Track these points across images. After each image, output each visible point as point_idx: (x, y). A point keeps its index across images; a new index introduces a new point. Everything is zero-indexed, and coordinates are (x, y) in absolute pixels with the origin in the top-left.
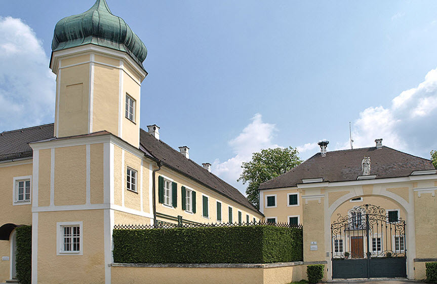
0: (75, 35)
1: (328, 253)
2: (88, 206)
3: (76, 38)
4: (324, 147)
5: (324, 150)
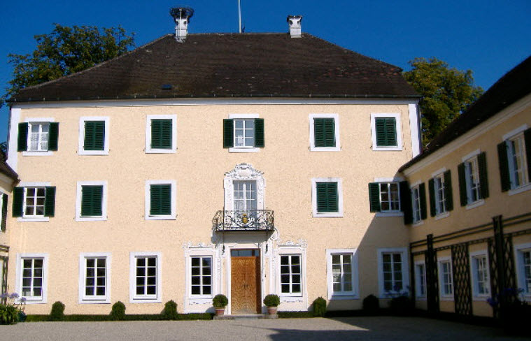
4: (181, 21)
5: (182, 29)
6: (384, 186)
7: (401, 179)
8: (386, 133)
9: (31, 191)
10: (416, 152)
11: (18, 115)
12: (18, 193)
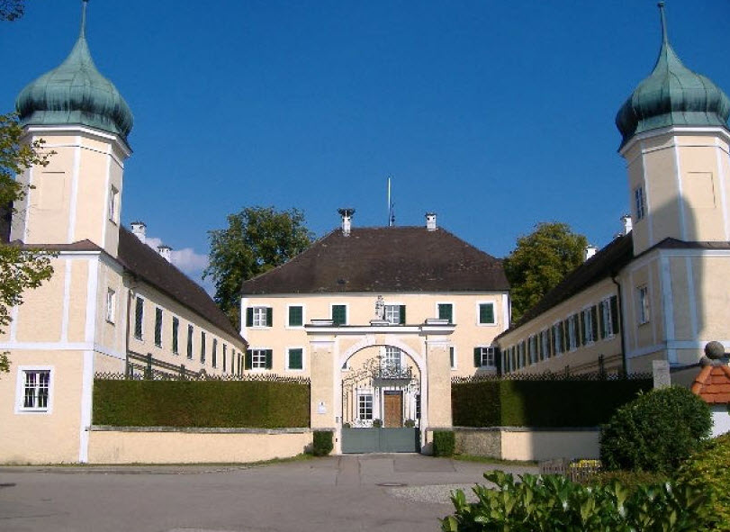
0: (59, 105)
1: (337, 418)
2: (64, 344)
3: (59, 109)
4: (346, 219)
5: (347, 225)
6: (485, 350)
7: (496, 346)
8: (486, 314)
9: (256, 353)
10: (506, 327)
11: (246, 303)
12: (248, 353)
